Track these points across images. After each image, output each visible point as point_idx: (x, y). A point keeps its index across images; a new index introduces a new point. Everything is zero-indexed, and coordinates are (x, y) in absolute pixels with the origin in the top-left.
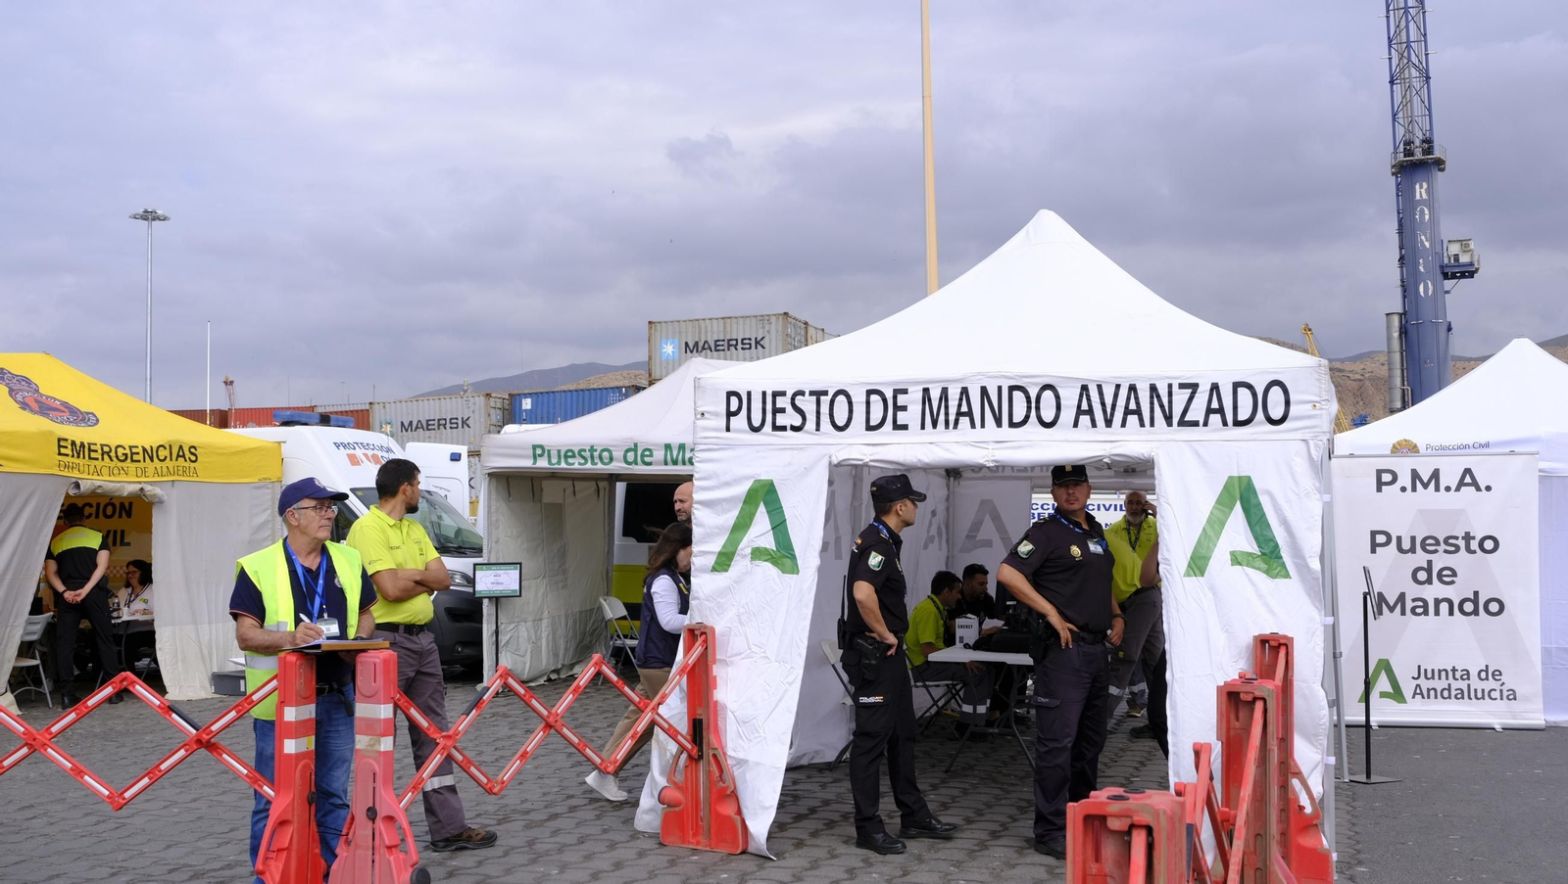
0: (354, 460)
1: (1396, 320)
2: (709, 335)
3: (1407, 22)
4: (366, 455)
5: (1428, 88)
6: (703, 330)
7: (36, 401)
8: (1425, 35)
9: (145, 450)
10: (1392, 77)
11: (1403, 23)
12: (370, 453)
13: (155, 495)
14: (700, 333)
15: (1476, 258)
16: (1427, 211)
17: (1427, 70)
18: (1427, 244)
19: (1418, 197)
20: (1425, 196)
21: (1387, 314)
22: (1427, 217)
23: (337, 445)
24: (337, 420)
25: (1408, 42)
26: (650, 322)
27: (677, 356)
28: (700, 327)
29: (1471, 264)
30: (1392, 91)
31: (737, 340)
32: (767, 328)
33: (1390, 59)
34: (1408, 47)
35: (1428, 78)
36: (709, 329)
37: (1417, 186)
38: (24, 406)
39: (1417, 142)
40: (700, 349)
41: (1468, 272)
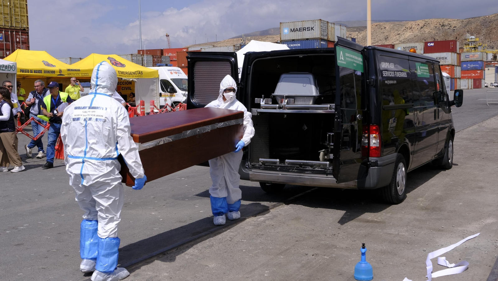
0: (171, 73)
2: (298, 27)
4: (174, 72)
6: (296, 25)
7: (115, 62)
9: (133, 72)
12: (175, 71)
13: (135, 81)
14: (295, 26)
23: (168, 70)
24: (169, 65)
26: (280, 23)
27: (288, 33)
28: (295, 24)
31: (306, 28)
32: (315, 24)
36: (298, 25)
38: (113, 64)
40: (295, 31)
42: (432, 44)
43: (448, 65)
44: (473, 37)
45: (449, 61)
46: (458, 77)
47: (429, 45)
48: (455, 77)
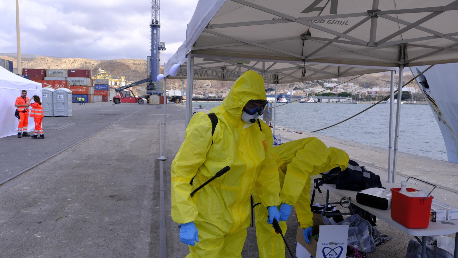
1: (149, 57)
5: (159, 10)
10: (152, 7)
15: (165, 46)
16: (156, 36)
17: (159, 7)
18: (156, 43)
19: (154, 33)
20: (156, 33)
21: (148, 56)
22: (156, 37)
30: (152, 10)
33: (152, 3)
34: (155, 1)
35: (159, 8)
37: (154, 30)
39: (155, 21)
41: (163, 49)
42: (74, 71)
43: (85, 86)
44: (103, 71)
45: (85, 84)
46: (92, 94)
47: (71, 71)
48: (90, 94)
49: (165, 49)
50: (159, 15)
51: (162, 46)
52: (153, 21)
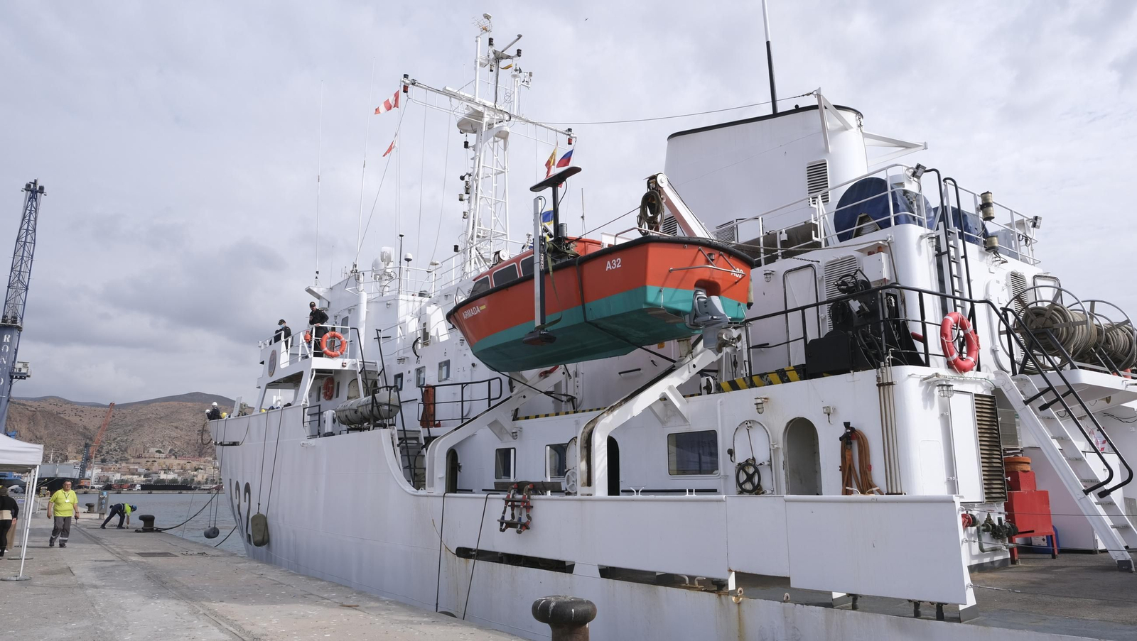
3: (22, 263)
5: (26, 293)
8: (30, 270)
10: (9, 284)
11: (19, 264)
15: (29, 371)
16: (8, 348)
17: (27, 286)
18: (5, 362)
19: (5, 341)
20: (8, 341)
22: (7, 350)
25: (20, 271)
29: (25, 374)
30: (8, 291)
33: (10, 277)
34: (20, 274)
35: (27, 289)
37: (5, 336)
39: (9, 317)
41: (23, 376)
49: (29, 376)
50: (25, 303)
51: (20, 369)
52: (4, 317)
